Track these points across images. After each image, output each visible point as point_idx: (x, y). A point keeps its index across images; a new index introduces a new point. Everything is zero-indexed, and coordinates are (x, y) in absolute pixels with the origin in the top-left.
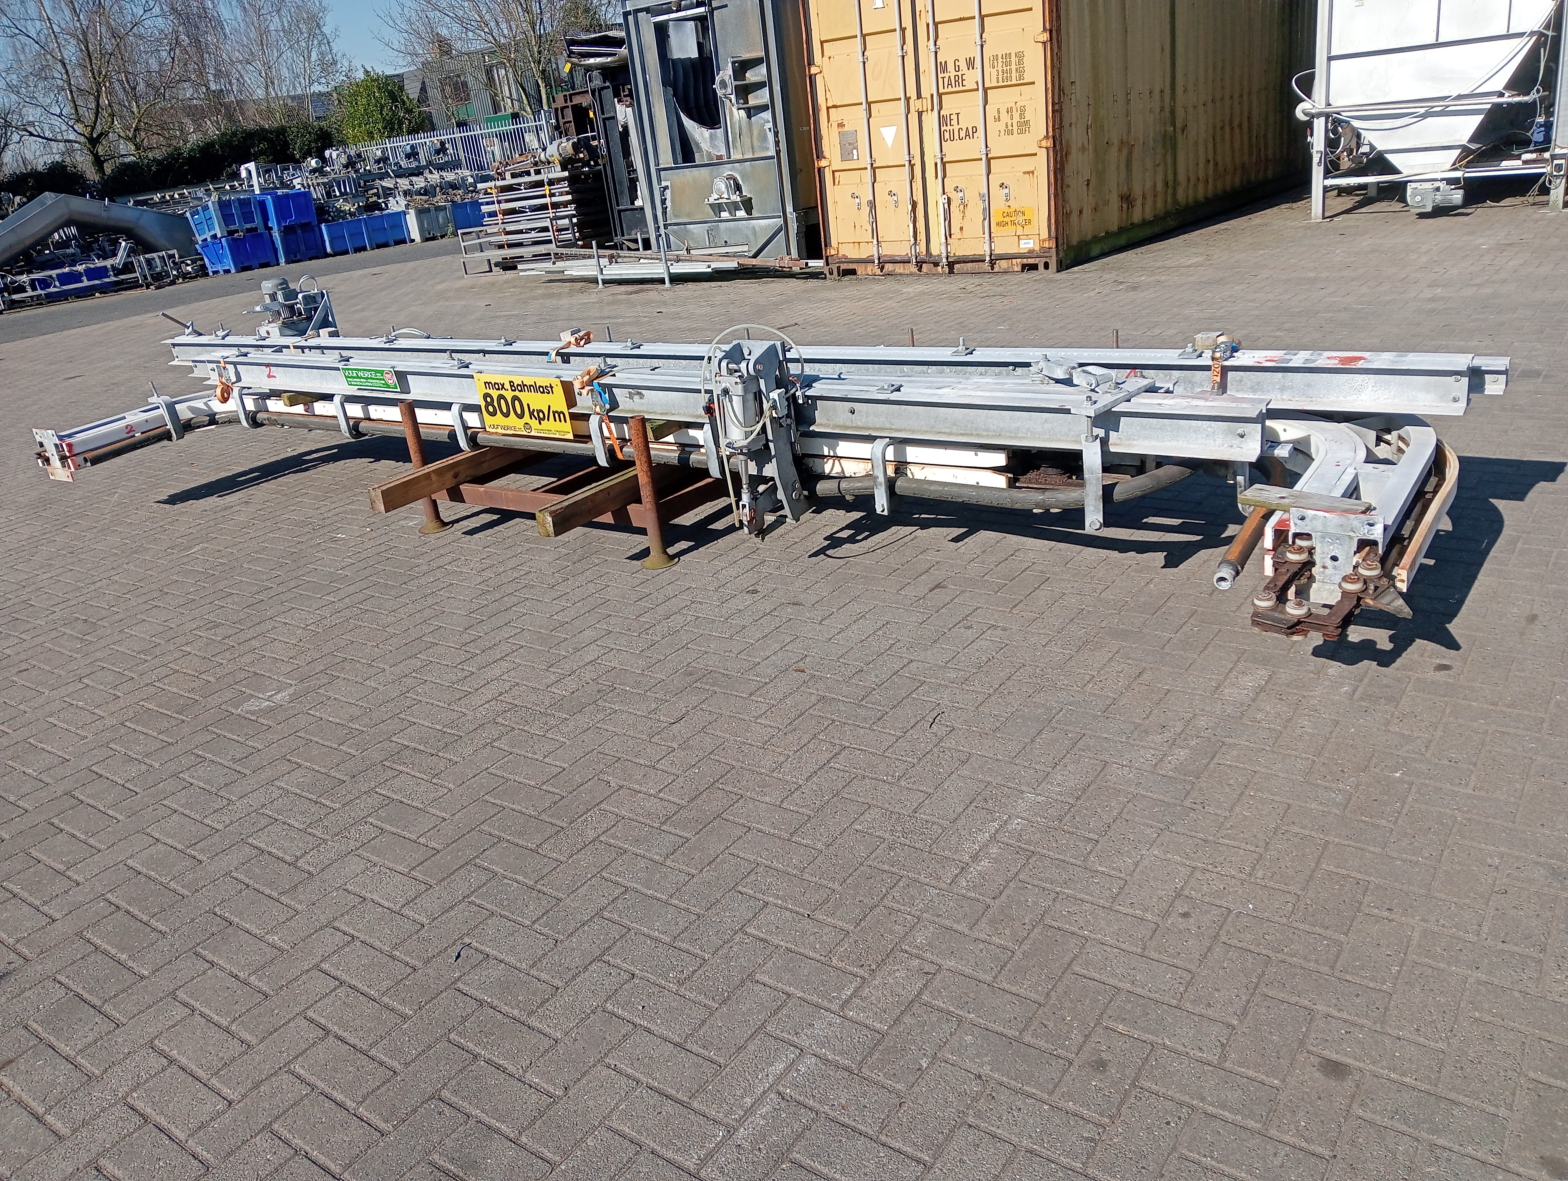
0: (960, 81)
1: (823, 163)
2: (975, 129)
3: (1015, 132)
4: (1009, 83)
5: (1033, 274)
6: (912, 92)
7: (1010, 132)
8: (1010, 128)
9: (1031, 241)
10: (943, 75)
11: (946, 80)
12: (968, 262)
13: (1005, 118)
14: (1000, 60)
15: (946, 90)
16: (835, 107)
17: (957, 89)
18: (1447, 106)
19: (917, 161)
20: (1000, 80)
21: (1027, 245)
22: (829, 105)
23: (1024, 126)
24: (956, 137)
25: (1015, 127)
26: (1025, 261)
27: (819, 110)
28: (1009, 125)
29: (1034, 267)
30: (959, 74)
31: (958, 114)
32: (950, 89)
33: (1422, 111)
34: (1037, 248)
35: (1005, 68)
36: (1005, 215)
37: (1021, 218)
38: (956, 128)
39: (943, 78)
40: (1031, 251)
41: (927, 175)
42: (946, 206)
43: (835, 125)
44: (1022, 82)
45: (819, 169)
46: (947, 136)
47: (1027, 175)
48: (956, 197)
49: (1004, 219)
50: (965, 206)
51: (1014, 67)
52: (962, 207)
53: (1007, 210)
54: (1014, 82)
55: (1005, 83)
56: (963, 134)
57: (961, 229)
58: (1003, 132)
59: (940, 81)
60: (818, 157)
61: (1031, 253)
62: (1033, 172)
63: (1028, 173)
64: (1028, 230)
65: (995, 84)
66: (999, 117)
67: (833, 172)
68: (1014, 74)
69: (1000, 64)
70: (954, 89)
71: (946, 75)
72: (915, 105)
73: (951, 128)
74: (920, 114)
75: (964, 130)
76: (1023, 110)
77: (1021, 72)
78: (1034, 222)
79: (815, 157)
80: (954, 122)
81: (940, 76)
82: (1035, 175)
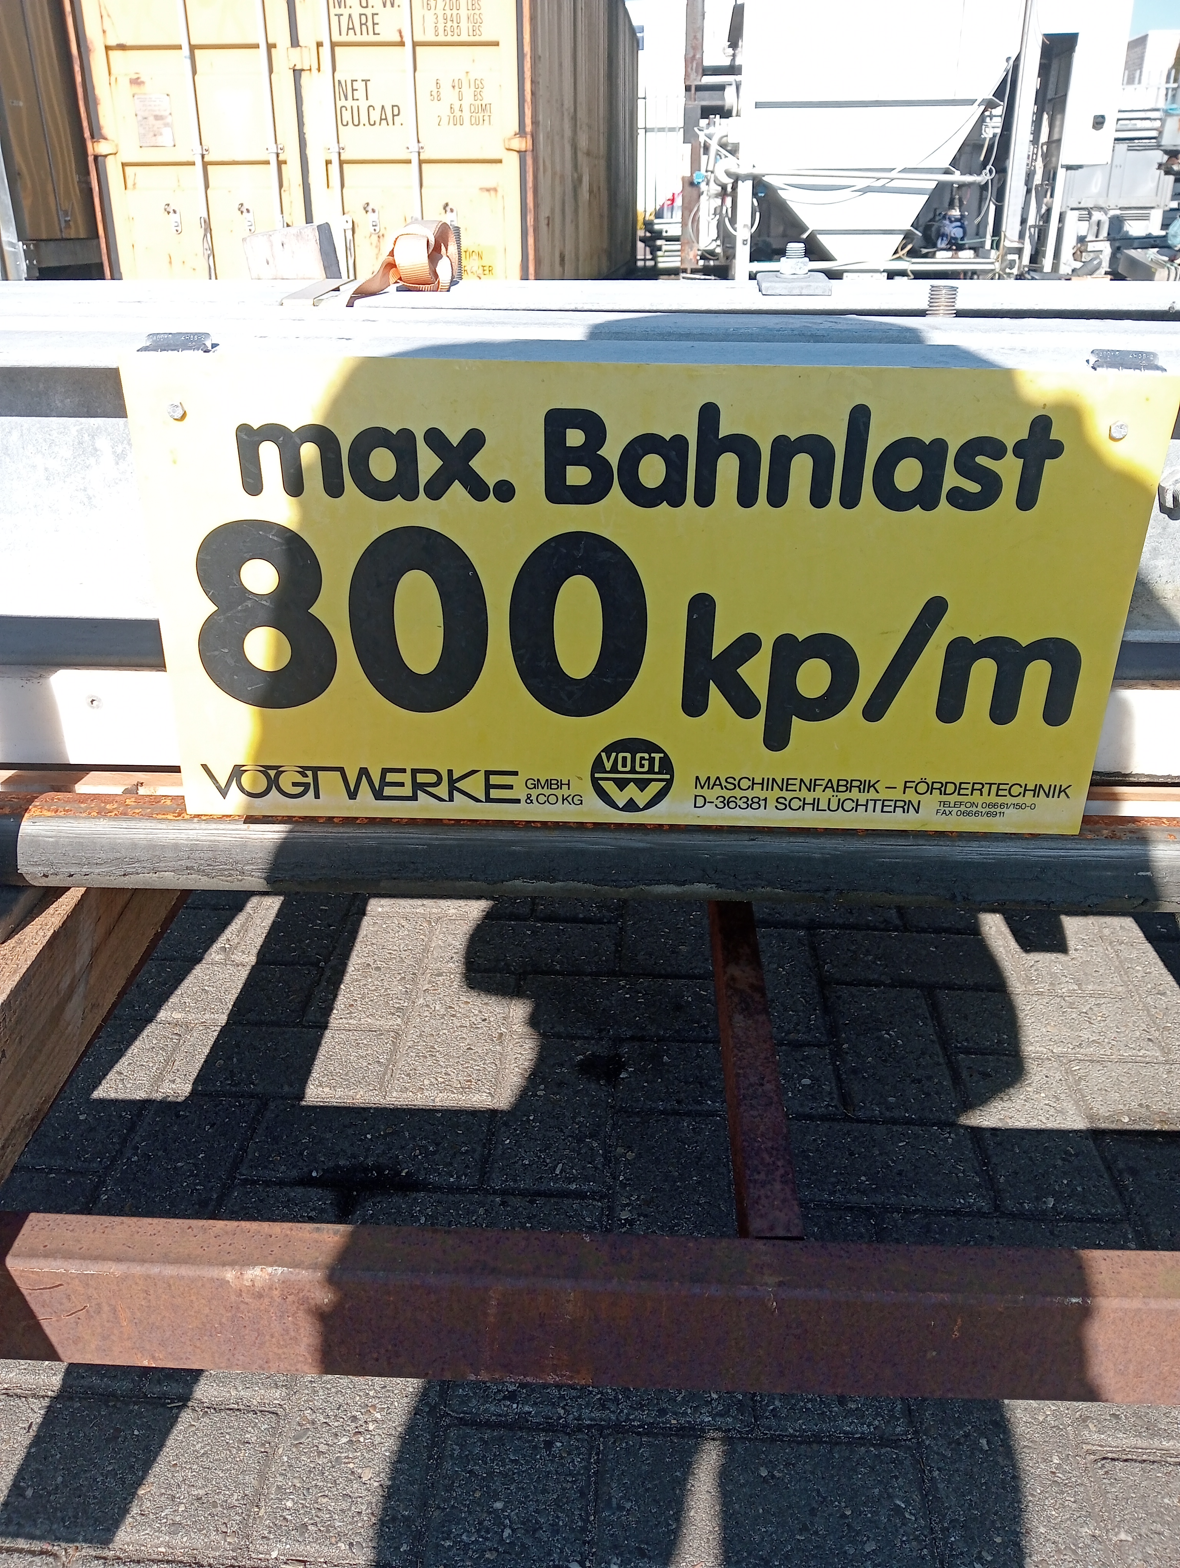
0: (370, 24)
1: (102, 148)
2: (397, 113)
3: (467, 120)
4: (456, 39)
6: (280, 34)
7: (457, 121)
8: (458, 113)
10: (338, 11)
11: (344, 20)
13: (449, 96)
15: (344, 38)
16: (122, 47)
17: (365, 38)
19: (292, 156)
20: (441, 31)
22: (112, 42)
23: (482, 112)
24: (364, 119)
25: (466, 114)
27: (88, 50)
28: (456, 108)
30: (369, 12)
31: (366, 81)
32: (351, 38)
35: (449, 13)
37: (475, 263)
38: (363, 105)
39: (339, 16)
41: (312, 180)
42: (349, 234)
43: (124, 82)
44: (476, 39)
45: (96, 157)
46: (347, 116)
47: (487, 194)
48: (365, 223)
50: (381, 237)
51: (463, 12)
52: (376, 238)
54: (464, 38)
55: (449, 39)
56: (375, 115)
58: (445, 120)
59: (334, 20)
60: (92, 137)
62: (495, 190)
63: (488, 190)
65: (430, 37)
66: (439, 93)
67: (124, 165)
68: (464, 24)
69: (440, 5)
70: (359, 38)
71: (345, 12)
72: (285, 58)
73: (355, 104)
74: (297, 73)
75: (378, 109)
76: (478, 87)
77: (476, 24)
78: (499, 272)
79: (87, 134)
80: (360, 94)
81: (333, 12)
82: (500, 194)
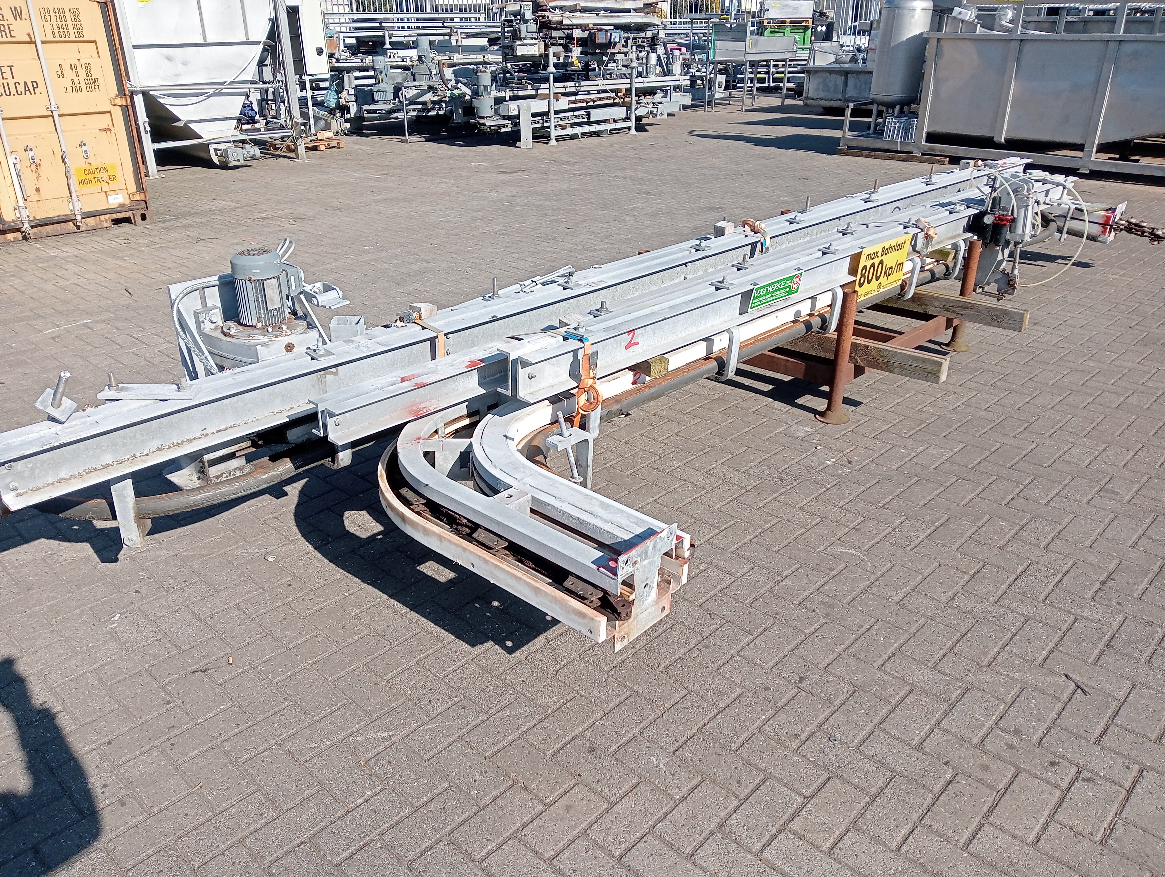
0: (7, 30)
2: (36, 86)
3: (84, 89)
4: (67, 39)
5: (126, 227)
7: (79, 90)
8: (77, 85)
9: (120, 196)
12: (46, 225)
13: (69, 74)
14: (53, 14)
17: (5, 39)
18: (222, 89)
20: (57, 34)
21: (116, 200)
23: (93, 83)
24: (13, 91)
25: (83, 85)
26: (115, 216)
28: (76, 81)
29: (127, 220)
30: (5, 23)
31: (10, 67)
33: (211, 91)
34: (127, 202)
35: (60, 24)
36: (87, 172)
37: (104, 175)
38: (11, 82)
40: (121, 206)
42: (18, 166)
44: (81, 39)
46: (2, 89)
47: (104, 133)
49: (87, 177)
50: (38, 166)
51: (70, 23)
52: (33, 167)
53: (88, 167)
54: (73, 38)
55: (63, 39)
56: (21, 89)
57: (38, 190)
58: (69, 89)
61: (122, 207)
62: (110, 129)
63: (105, 130)
64: (113, 185)
65: (50, 38)
66: (62, 73)
68: (71, 30)
69: (53, 19)
73: (5, 82)
75: (22, 85)
76: (88, 67)
77: (79, 29)
78: (119, 176)
80: (8, 75)
82: (113, 132)
